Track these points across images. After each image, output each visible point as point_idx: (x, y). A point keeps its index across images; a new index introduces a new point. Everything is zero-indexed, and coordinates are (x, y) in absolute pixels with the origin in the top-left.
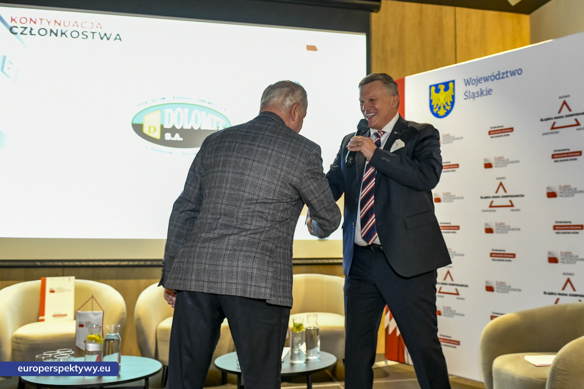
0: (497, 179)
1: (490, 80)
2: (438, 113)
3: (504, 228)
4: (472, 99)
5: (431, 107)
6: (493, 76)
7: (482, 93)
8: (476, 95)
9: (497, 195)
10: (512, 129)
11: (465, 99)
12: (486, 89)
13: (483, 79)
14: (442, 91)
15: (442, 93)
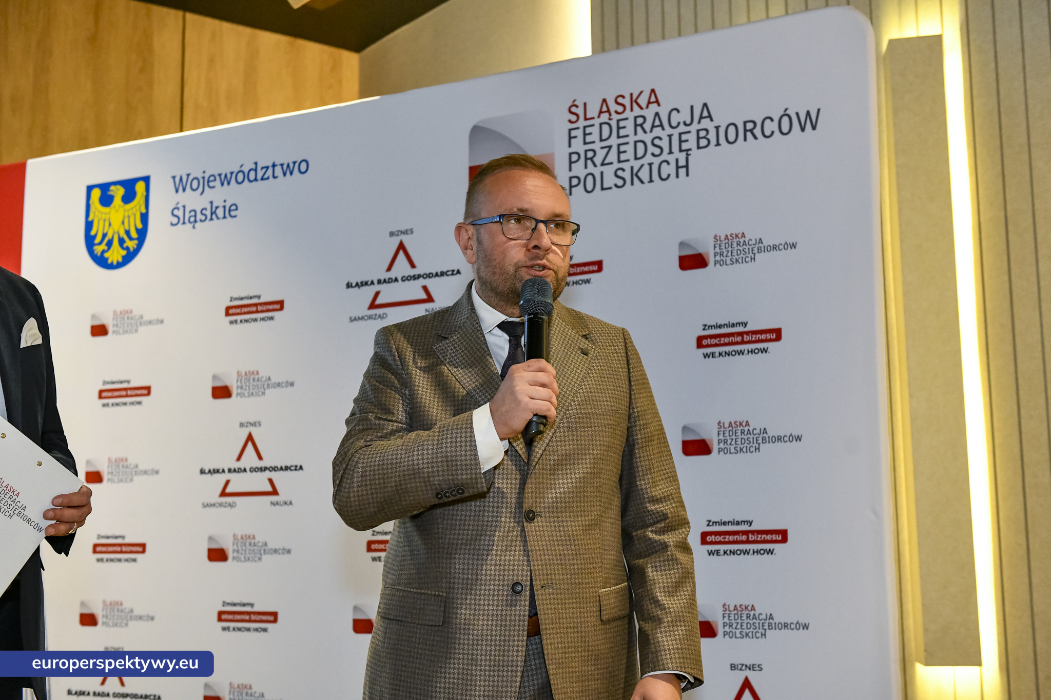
0: (242, 425)
1: (233, 181)
2: (106, 255)
3: (251, 548)
4: (189, 226)
5: (90, 241)
6: (242, 171)
7: (213, 213)
9: (241, 464)
10: (280, 305)
11: (172, 224)
12: (224, 204)
13: (218, 178)
14: (118, 200)
15: (117, 208)
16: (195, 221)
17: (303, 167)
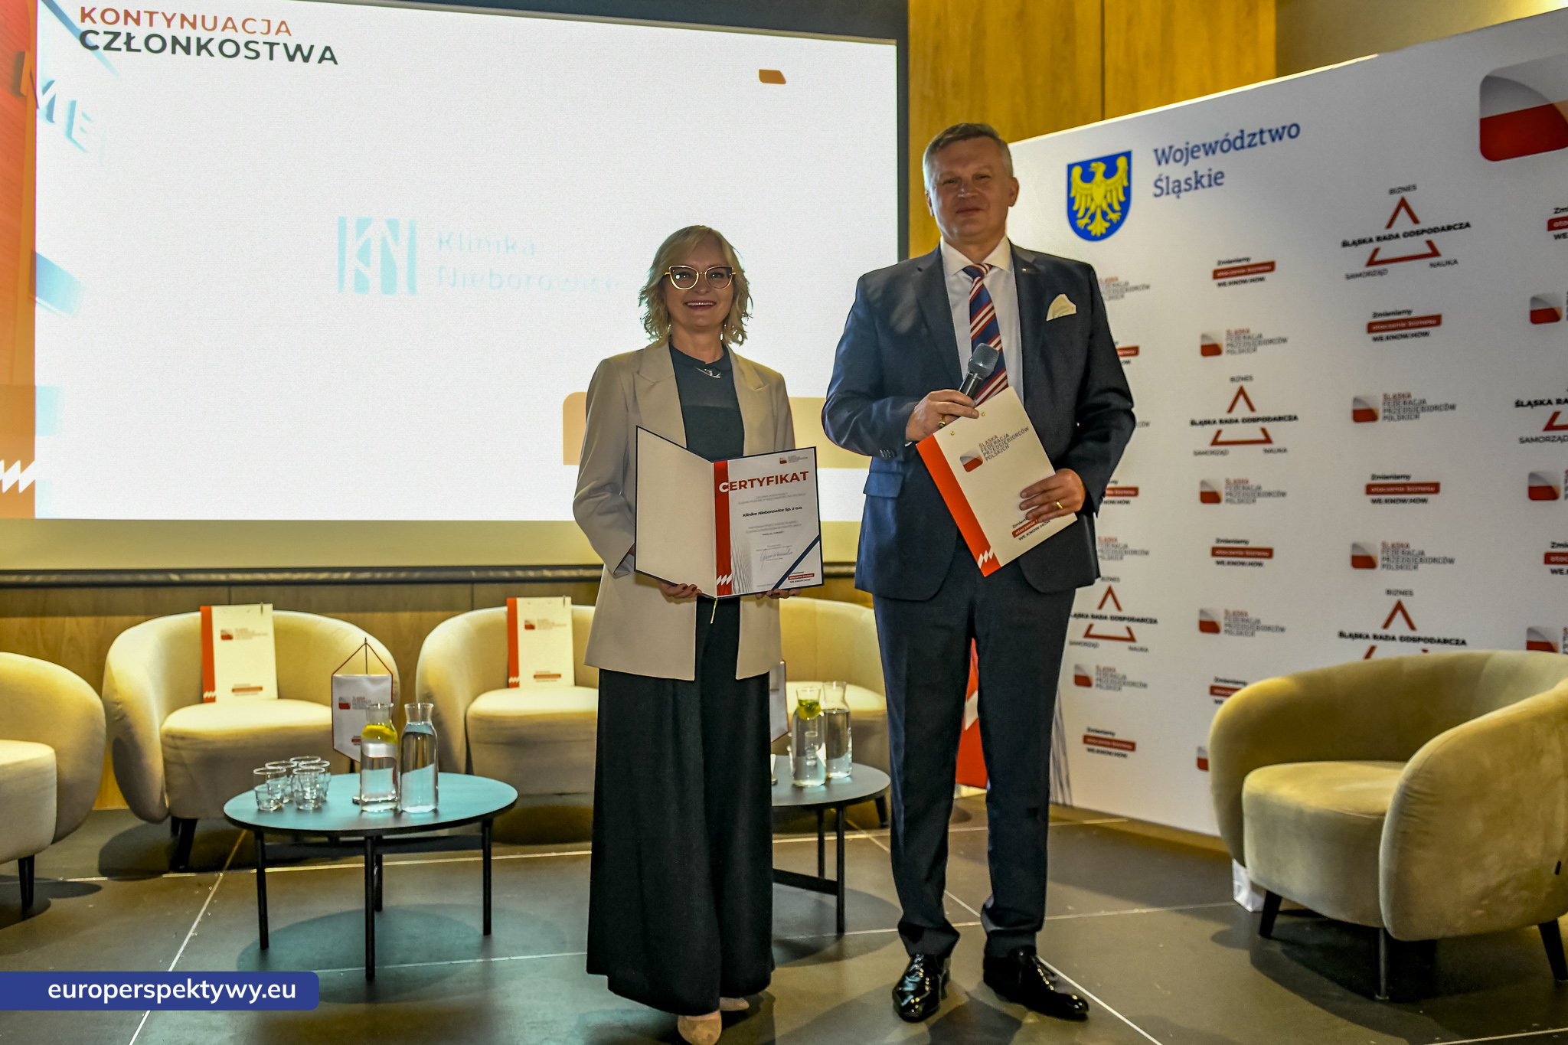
0: (1233, 380)
1: (1218, 150)
2: (1090, 228)
3: (1245, 492)
4: (1173, 196)
5: (1072, 216)
6: (1228, 140)
7: (1198, 182)
8: (1184, 186)
9: (1233, 416)
10: (1270, 266)
11: (1156, 195)
12: (1209, 173)
13: (1202, 148)
14: (1099, 176)
15: (1099, 183)
17: (1294, 131)
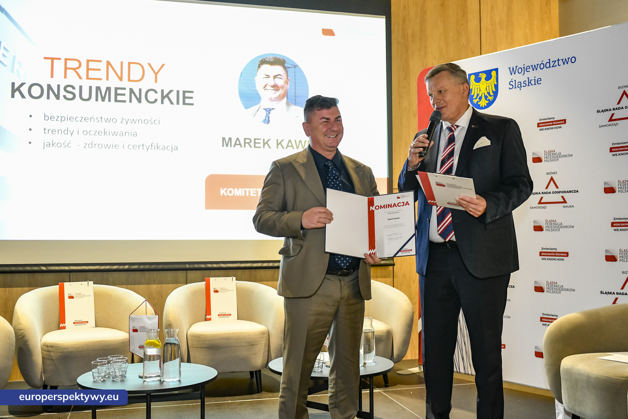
0: (547, 174)
1: (538, 68)
2: (479, 103)
3: (555, 226)
4: (518, 89)
5: (471, 98)
6: (543, 64)
7: (529, 83)
9: (548, 190)
10: (564, 121)
12: (535, 78)
13: (531, 67)
14: (483, 80)
15: (483, 83)
16: (521, 87)
17: (573, 60)
